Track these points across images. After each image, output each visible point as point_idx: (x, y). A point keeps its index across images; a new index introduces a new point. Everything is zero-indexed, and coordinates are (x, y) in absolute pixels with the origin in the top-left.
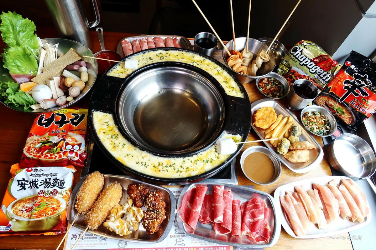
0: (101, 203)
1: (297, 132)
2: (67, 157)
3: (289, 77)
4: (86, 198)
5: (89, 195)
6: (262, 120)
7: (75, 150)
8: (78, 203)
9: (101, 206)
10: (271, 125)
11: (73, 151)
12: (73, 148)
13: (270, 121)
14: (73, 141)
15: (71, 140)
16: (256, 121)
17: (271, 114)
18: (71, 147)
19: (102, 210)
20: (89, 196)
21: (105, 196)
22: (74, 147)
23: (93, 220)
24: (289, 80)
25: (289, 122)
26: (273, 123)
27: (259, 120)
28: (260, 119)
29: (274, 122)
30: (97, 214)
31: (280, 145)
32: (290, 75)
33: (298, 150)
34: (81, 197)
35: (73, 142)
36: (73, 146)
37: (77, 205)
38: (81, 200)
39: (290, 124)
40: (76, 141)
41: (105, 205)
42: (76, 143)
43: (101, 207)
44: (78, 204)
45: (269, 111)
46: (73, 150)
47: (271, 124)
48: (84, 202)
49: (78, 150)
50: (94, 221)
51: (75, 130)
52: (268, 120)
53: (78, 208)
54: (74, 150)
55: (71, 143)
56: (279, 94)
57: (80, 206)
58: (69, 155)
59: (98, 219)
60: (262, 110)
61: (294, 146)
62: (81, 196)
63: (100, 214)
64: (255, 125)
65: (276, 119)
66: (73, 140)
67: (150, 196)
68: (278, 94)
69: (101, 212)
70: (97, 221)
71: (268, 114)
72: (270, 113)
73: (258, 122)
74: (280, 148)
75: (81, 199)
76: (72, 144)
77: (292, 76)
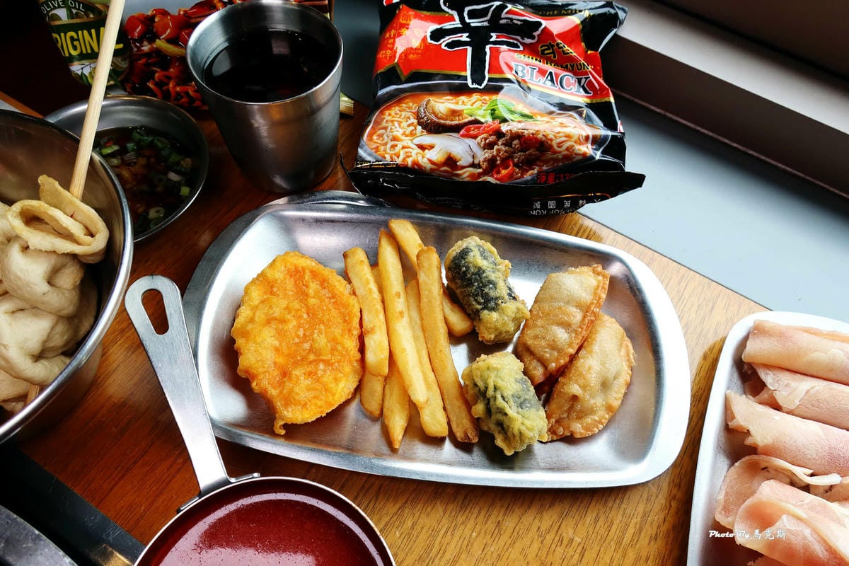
1: (493, 277)
3: (154, 65)
6: (298, 372)
10: (362, 349)
13: (337, 331)
16: (279, 404)
17: (311, 292)
24: (169, 78)
25: (414, 258)
26: (356, 332)
27: (289, 385)
28: (285, 374)
29: (357, 320)
31: (489, 411)
32: (148, 55)
33: (573, 358)
39: (425, 264)
45: (290, 284)
47: (351, 345)
52: (322, 341)
56: (177, 172)
60: (252, 320)
61: (538, 351)
64: (286, 426)
65: (353, 300)
68: (173, 176)
71: (296, 305)
72: (302, 295)
73: (288, 402)
74: (503, 427)
77: (158, 52)
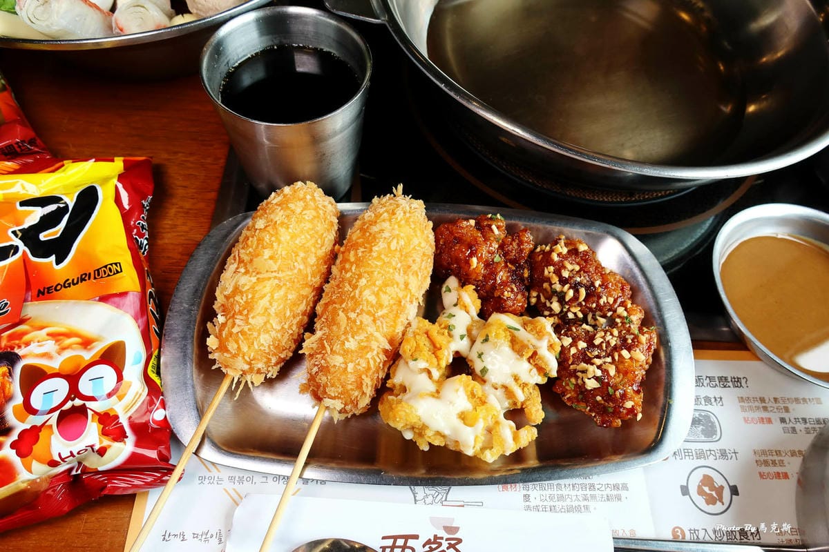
0: (363, 282)
2: (53, 464)
4: (263, 303)
5: (279, 287)
7: (92, 399)
8: (224, 325)
9: (368, 295)
11: (82, 411)
12: (74, 392)
14: (64, 349)
15: (50, 346)
18: (62, 386)
19: (380, 313)
20: (282, 292)
21: (375, 249)
22: (85, 386)
23: (350, 367)
30: (362, 337)
34: (238, 298)
35: (68, 354)
36: (73, 379)
37: (218, 337)
38: (240, 313)
40: (87, 343)
41: (389, 289)
42: (88, 356)
43: (372, 299)
44: (221, 331)
46: (78, 402)
48: (257, 321)
49: (109, 395)
50: (356, 371)
51: (66, 284)
53: (227, 351)
54: (88, 404)
55: (55, 364)
57: (237, 342)
58: (59, 446)
59: (372, 362)
62: (237, 290)
63: (377, 334)
66: (68, 341)
67: (559, 255)
69: (378, 323)
70: (369, 368)
75: (237, 308)
76: (68, 369)
